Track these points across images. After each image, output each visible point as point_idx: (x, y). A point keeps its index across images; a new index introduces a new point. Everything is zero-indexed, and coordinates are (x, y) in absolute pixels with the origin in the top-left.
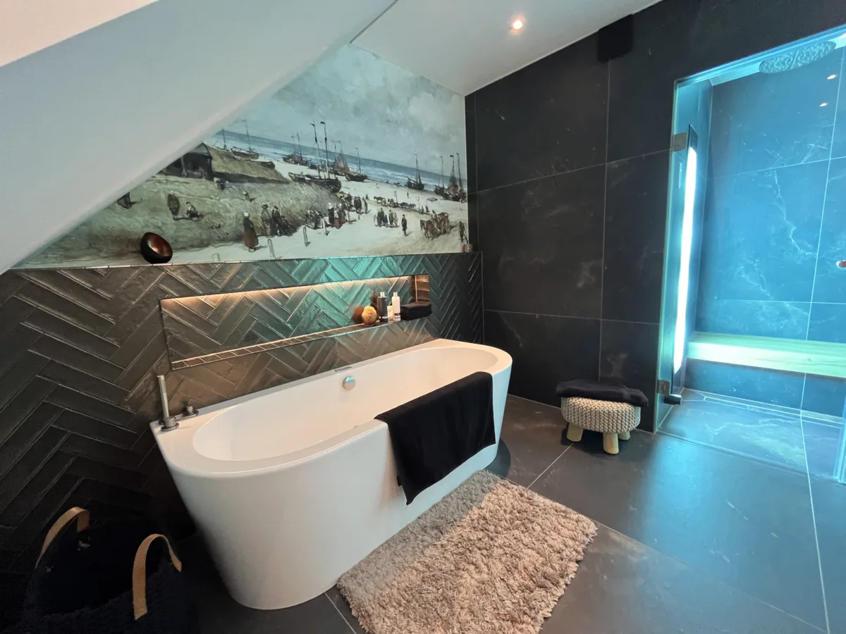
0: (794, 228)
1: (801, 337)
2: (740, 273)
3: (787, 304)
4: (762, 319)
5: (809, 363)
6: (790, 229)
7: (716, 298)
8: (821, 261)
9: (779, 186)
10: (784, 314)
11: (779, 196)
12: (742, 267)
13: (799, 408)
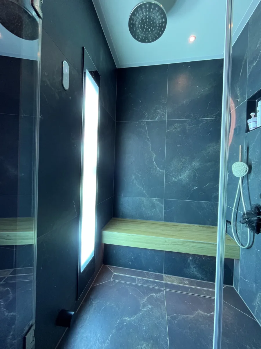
0: (155, 156)
1: (160, 220)
2: (133, 181)
3: (154, 200)
4: (144, 209)
5: (166, 243)
6: (153, 156)
7: (122, 195)
8: (167, 175)
9: (147, 131)
10: (153, 206)
11: (148, 137)
12: (134, 177)
13: (163, 273)
